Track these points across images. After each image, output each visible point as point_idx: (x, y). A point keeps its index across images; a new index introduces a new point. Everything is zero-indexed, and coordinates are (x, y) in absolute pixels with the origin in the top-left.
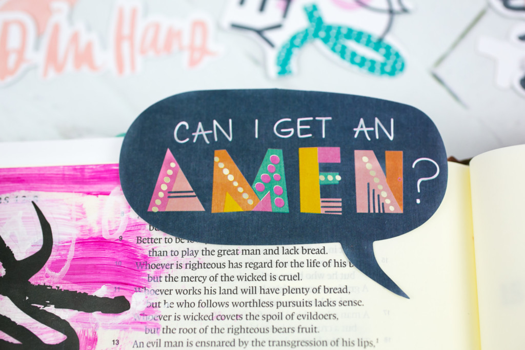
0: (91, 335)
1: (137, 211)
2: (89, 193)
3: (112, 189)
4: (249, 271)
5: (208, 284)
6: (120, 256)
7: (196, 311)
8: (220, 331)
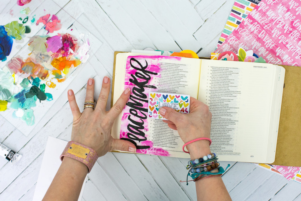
0: (152, 77)
4: (173, 71)
5: (168, 73)
6: (157, 68)
7: (166, 76)
8: (169, 79)
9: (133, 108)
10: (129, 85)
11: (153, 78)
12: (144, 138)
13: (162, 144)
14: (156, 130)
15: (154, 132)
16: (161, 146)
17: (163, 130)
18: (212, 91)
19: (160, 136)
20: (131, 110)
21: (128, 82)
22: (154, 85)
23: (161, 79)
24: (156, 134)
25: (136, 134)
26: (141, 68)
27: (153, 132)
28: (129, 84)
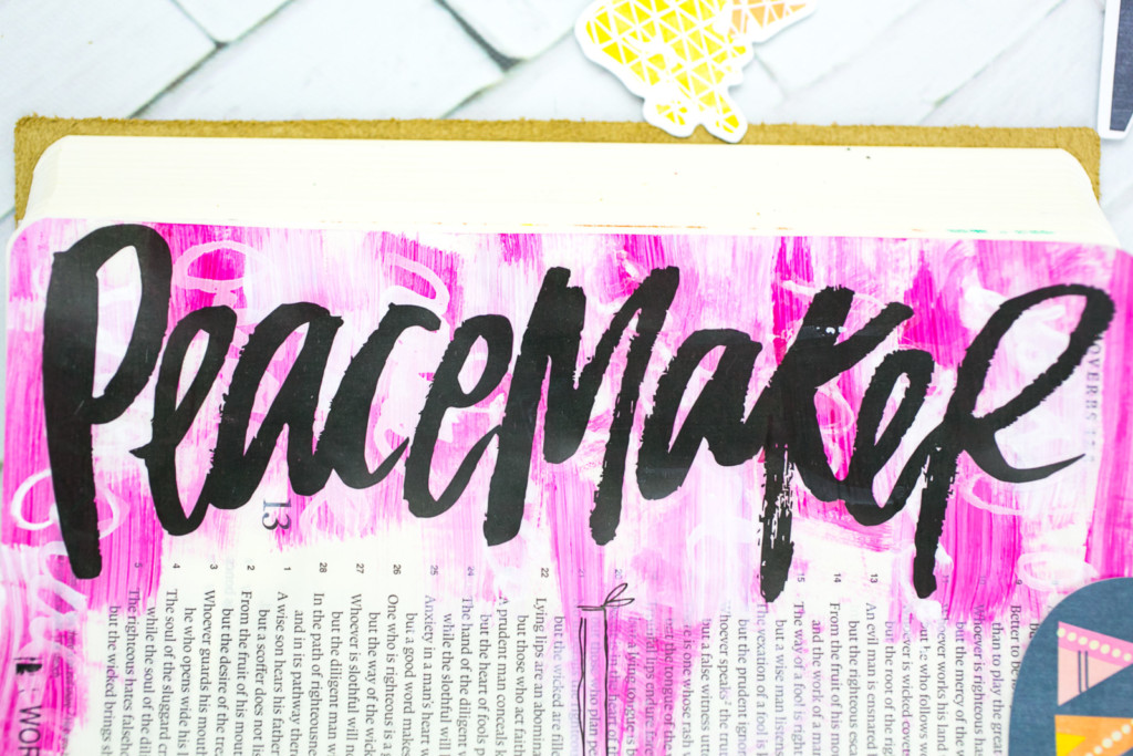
0: (885, 541)
1: (1060, 606)
2: (1090, 532)
3: (1095, 567)
5: (952, 709)
6: (992, 582)
7: (915, 691)
8: (888, 728)
9: (517, 350)
10: (774, 286)
11: (878, 549)
12: (188, 498)
13: (138, 710)
14: (289, 634)
15: (264, 613)
16: (109, 707)
17: (296, 717)
19: (223, 687)
20: (494, 328)
21: (809, 277)
22: (805, 566)
23: (872, 641)
24: (245, 635)
25: (226, 412)
26: (979, 412)
27: (264, 599)
28: (789, 285)
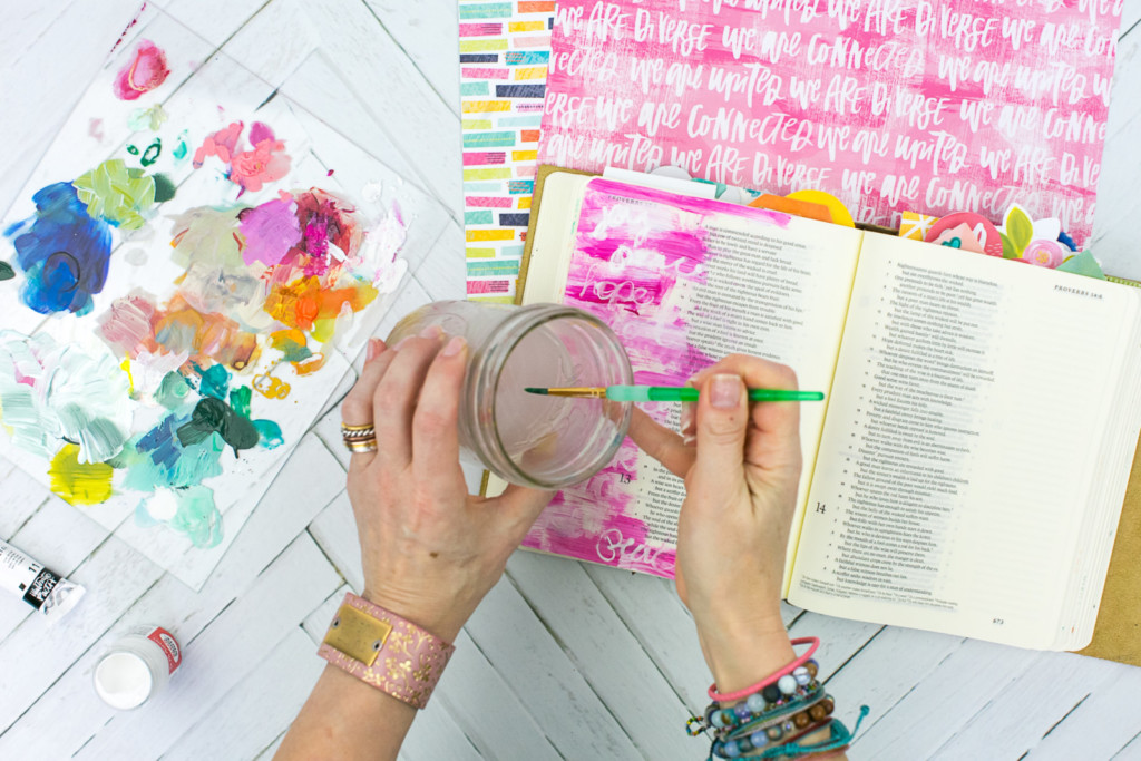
0: (673, 279)
4: (753, 265)
5: (733, 268)
6: (694, 245)
7: (725, 279)
8: (734, 291)
11: (675, 282)
14: (665, 481)
15: (656, 489)
18: (888, 357)
22: (677, 307)
23: (705, 291)
24: (663, 496)
27: (652, 487)
